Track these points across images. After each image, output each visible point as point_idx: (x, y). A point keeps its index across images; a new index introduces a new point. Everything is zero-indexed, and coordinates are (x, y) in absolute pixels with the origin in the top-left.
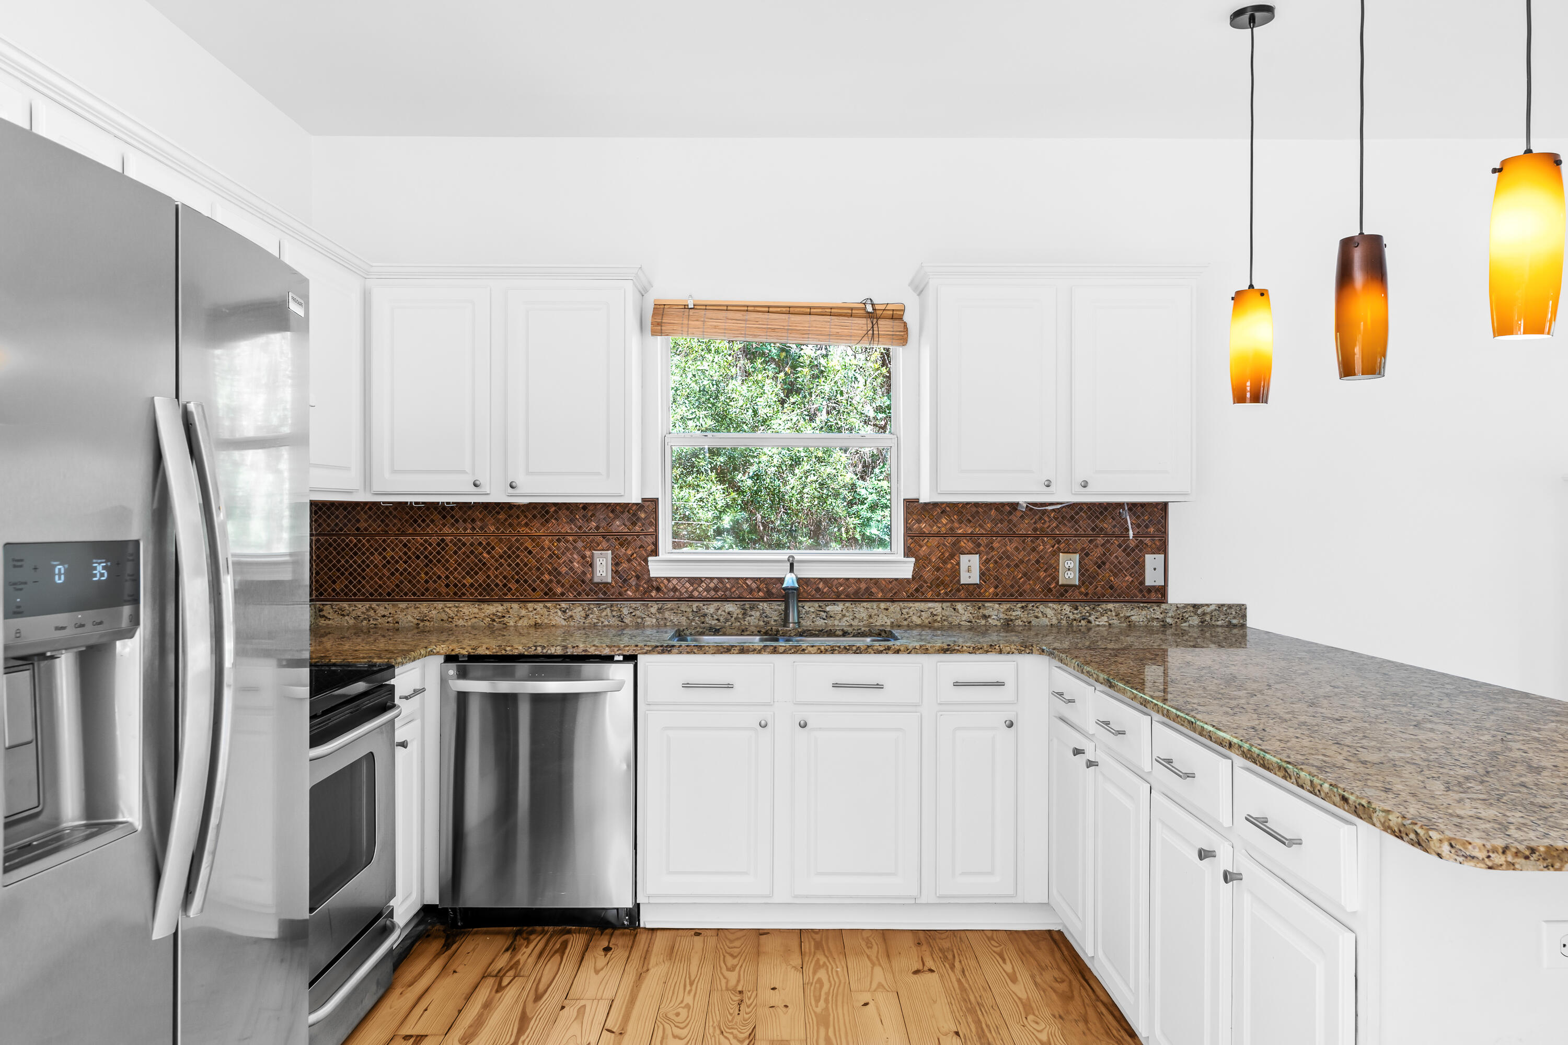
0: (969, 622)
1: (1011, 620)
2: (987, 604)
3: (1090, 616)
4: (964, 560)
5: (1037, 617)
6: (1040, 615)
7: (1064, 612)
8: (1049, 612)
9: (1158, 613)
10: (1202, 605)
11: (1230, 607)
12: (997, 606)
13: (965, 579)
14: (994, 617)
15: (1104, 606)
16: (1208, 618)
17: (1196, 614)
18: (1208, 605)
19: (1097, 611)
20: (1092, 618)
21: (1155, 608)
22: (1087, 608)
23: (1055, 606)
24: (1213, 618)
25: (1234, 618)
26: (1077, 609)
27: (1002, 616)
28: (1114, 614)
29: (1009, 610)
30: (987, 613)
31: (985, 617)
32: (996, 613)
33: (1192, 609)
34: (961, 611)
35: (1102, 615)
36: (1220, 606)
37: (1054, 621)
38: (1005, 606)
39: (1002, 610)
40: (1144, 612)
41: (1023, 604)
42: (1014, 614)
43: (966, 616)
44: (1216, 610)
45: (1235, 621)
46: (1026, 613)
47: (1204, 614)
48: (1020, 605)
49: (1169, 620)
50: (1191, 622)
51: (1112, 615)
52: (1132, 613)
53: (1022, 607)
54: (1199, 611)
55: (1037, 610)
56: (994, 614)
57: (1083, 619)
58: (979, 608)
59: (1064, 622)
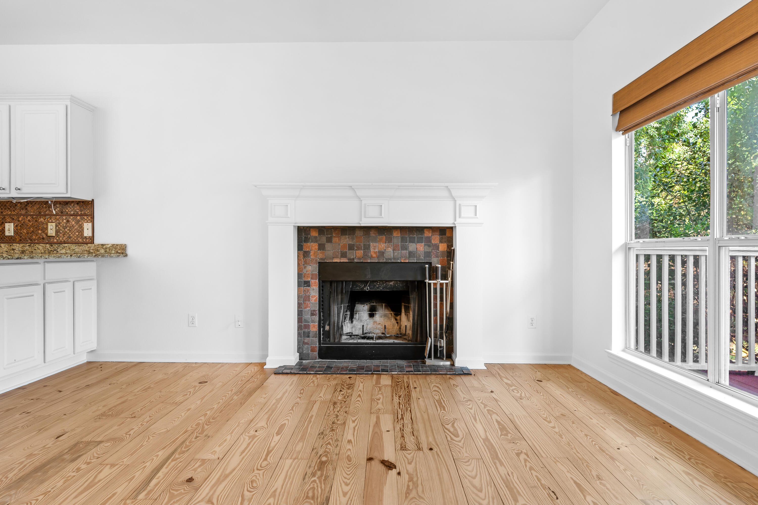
0: (7, 252)
1: (24, 251)
2: (14, 244)
3: (58, 249)
4: (7, 225)
5: (35, 250)
6: (37, 249)
7: (47, 248)
8: (40, 247)
9: (87, 248)
10: (105, 245)
11: (117, 245)
12: (18, 245)
13: (7, 234)
14: (17, 249)
15: (64, 245)
16: (108, 250)
17: (103, 248)
18: (108, 245)
19: (61, 247)
20: (58, 250)
21: (85, 246)
22: (57, 246)
23: (43, 245)
24: (110, 250)
25: (119, 250)
26: (52, 246)
27: (20, 249)
28: (68, 248)
29: (23, 246)
30: (14, 248)
31: (13, 249)
32: (18, 248)
33: (101, 246)
34: (3, 247)
35: (63, 249)
36: (113, 245)
37: (43, 251)
38: (21, 245)
39: (20, 247)
40: (81, 248)
41: (29, 244)
42: (25, 248)
43: (5, 249)
44: (111, 246)
45: (119, 251)
46: (30, 248)
47: (106, 248)
48: (28, 244)
49: (91, 251)
50: (101, 252)
51: (67, 249)
52: (76, 248)
53: (29, 245)
54: (104, 247)
55: (35, 246)
56: (17, 248)
57: (55, 250)
58: (11, 246)
59: (47, 252)
